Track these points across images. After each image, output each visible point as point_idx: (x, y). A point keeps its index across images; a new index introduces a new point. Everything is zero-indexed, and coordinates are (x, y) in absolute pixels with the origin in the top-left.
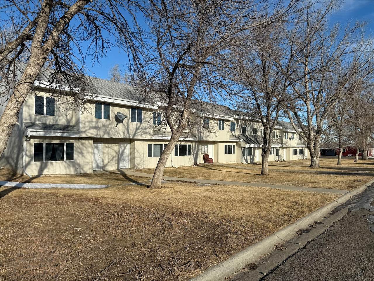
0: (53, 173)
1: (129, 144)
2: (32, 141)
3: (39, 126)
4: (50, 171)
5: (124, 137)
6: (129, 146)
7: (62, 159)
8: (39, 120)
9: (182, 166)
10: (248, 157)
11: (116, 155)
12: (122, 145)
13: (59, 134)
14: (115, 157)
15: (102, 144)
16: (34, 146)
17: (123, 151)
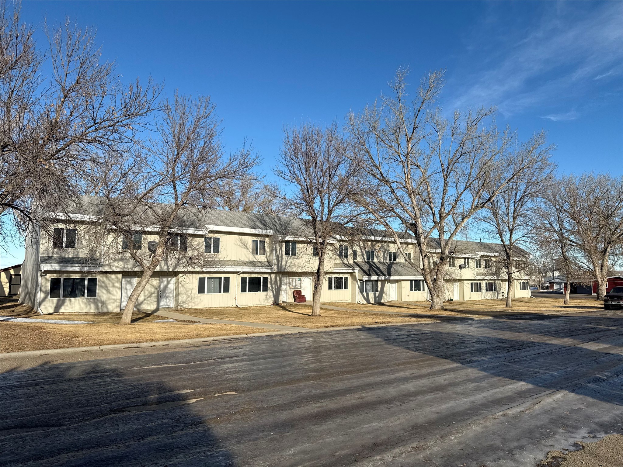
0: (71, 311)
1: (174, 277)
2: (48, 276)
3: (56, 260)
4: (67, 308)
5: (160, 270)
6: (174, 280)
7: (83, 295)
8: (57, 253)
9: (253, 306)
10: (371, 295)
11: (154, 292)
12: (164, 279)
13: (77, 268)
14: (154, 293)
15: (136, 278)
16: (50, 282)
17: (166, 287)
